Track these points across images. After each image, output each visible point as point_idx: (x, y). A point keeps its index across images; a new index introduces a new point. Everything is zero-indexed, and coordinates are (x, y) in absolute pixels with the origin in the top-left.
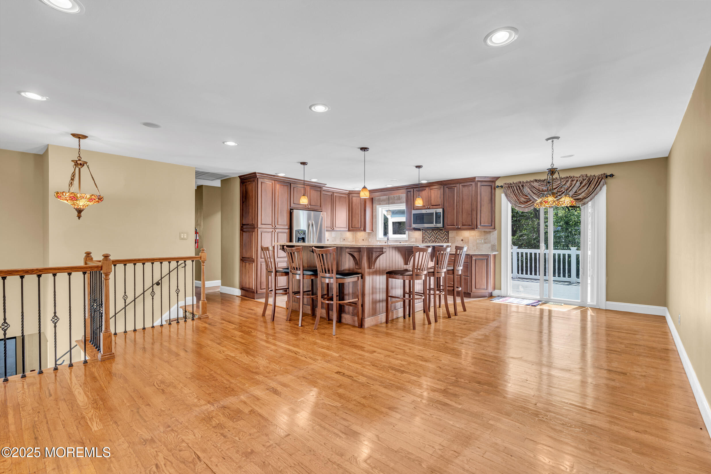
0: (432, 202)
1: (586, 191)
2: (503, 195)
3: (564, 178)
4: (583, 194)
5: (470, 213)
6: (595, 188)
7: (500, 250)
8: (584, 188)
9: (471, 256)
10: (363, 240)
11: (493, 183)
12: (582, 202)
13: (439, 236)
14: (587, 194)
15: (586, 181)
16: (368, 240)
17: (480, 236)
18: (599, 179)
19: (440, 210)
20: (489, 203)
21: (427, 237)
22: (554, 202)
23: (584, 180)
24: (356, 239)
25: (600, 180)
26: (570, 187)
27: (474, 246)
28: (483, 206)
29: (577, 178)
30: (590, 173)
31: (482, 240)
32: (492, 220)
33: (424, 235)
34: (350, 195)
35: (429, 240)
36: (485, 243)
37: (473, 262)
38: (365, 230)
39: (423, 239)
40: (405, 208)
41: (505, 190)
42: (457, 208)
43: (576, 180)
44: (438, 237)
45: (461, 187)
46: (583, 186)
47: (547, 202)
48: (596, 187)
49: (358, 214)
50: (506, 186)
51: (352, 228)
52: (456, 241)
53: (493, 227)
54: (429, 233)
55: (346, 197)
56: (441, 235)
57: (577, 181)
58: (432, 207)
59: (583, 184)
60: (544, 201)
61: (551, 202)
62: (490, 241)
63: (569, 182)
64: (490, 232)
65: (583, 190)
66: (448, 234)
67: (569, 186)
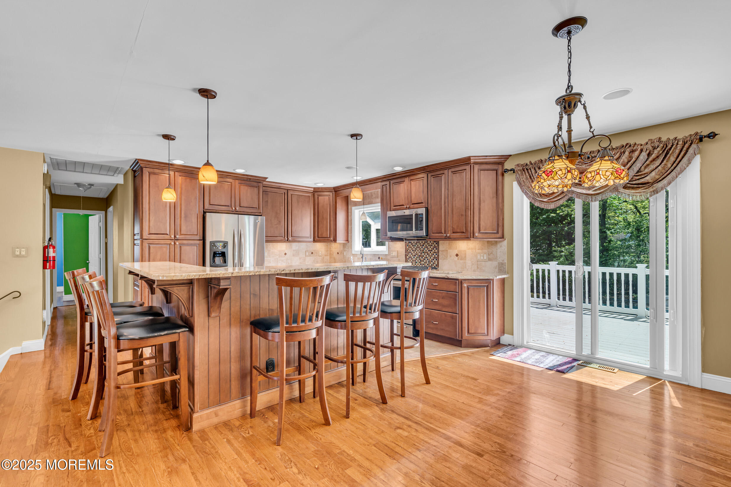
0: (413, 198)
1: (659, 168)
2: (515, 184)
3: (617, 148)
4: (653, 174)
5: (464, 214)
6: (677, 162)
7: (510, 271)
8: (654, 162)
9: (461, 282)
10: (338, 253)
11: (500, 166)
12: (651, 189)
13: (426, 249)
14: (661, 174)
15: (659, 149)
16: (343, 253)
17: (482, 249)
18: (685, 144)
19: (422, 211)
20: (493, 197)
21: (411, 251)
22: (569, 171)
23: (654, 148)
24: (330, 251)
25: (687, 146)
26: (628, 163)
27: (473, 264)
28: (484, 202)
29: (641, 145)
30: (666, 135)
31: (485, 255)
32: (498, 225)
33: (407, 247)
34: (316, 194)
35: (414, 254)
36: (490, 260)
37: (465, 291)
38: (335, 240)
39: (406, 252)
40: (380, 210)
41: (518, 176)
42: (445, 207)
43: (639, 149)
44: (425, 251)
45: (450, 173)
46: (654, 160)
47: (552, 171)
48: (678, 160)
49: (327, 219)
50: (519, 168)
51: (318, 237)
52: (449, 256)
53: (500, 235)
54: (414, 244)
55: (309, 196)
56: (429, 247)
57: (642, 151)
58: (412, 206)
59: (654, 156)
60: (544, 172)
61: (560, 173)
62: (497, 257)
63: (627, 153)
64: (496, 242)
65: (652, 167)
66: (438, 246)
67: (626, 161)
